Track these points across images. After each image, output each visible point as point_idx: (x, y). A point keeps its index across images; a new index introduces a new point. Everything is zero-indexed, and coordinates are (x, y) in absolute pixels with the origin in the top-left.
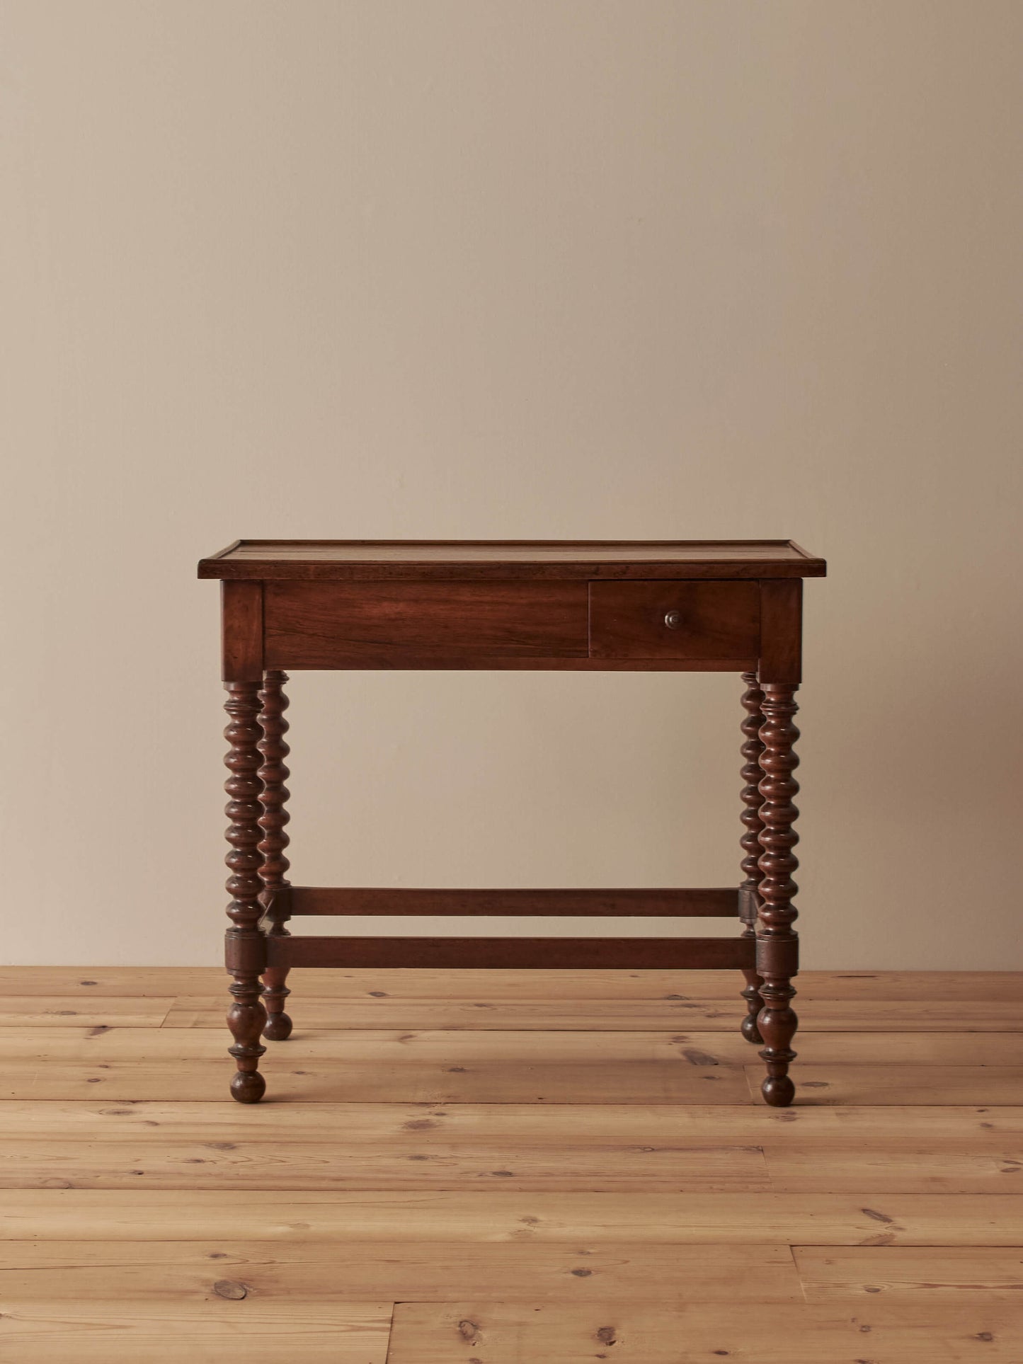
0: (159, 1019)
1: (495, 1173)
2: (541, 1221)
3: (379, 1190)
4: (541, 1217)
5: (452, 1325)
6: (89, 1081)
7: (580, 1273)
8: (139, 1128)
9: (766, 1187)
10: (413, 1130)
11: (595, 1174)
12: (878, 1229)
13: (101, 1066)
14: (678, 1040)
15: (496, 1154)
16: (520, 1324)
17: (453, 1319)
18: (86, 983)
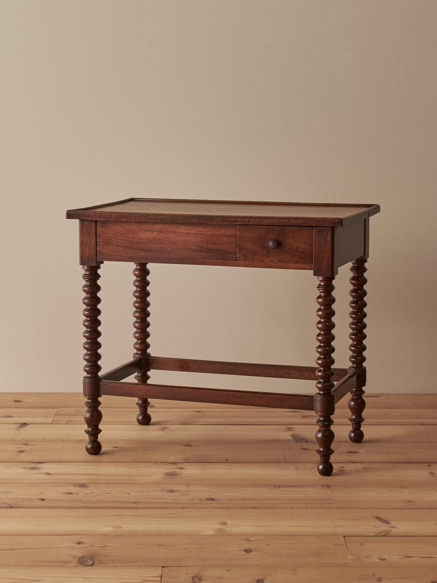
0: (50, 420)
1: (207, 499)
2: (229, 524)
3: (154, 508)
4: (229, 522)
5: (189, 579)
6: (19, 452)
7: (247, 551)
8: (43, 477)
9: (332, 506)
10: (169, 477)
11: (254, 499)
12: (384, 527)
13: (24, 444)
14: (289, 429)
15: (207, 489)
16: (221, 578)
17: (190, 575)
18: (16, 401)
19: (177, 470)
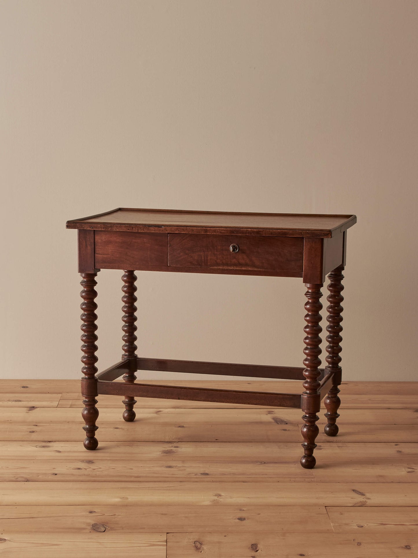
0: (56, 404)
1: (201, 474)
2: (223, 496)
3: (155, 482)
4: (222, 494)
5: (191, 543)
6: (30, 432)
7: (241, 519)
8: (53, 454)
9: (312, 480)
10: (166, 454)
11: (243, 474)
12: (359, 499)
13: (34, 425)
14: (270, 413)
15: (201, 465)
16: (219, 543)
17: (191, 540)
18: (24, 387)
19: (174, 449)
